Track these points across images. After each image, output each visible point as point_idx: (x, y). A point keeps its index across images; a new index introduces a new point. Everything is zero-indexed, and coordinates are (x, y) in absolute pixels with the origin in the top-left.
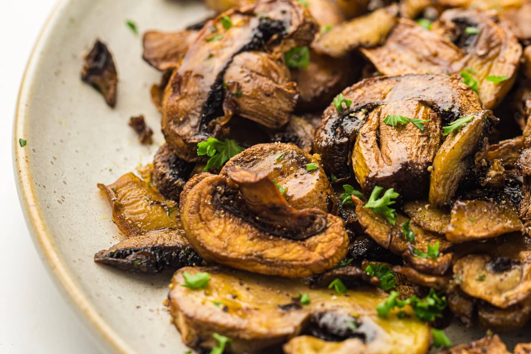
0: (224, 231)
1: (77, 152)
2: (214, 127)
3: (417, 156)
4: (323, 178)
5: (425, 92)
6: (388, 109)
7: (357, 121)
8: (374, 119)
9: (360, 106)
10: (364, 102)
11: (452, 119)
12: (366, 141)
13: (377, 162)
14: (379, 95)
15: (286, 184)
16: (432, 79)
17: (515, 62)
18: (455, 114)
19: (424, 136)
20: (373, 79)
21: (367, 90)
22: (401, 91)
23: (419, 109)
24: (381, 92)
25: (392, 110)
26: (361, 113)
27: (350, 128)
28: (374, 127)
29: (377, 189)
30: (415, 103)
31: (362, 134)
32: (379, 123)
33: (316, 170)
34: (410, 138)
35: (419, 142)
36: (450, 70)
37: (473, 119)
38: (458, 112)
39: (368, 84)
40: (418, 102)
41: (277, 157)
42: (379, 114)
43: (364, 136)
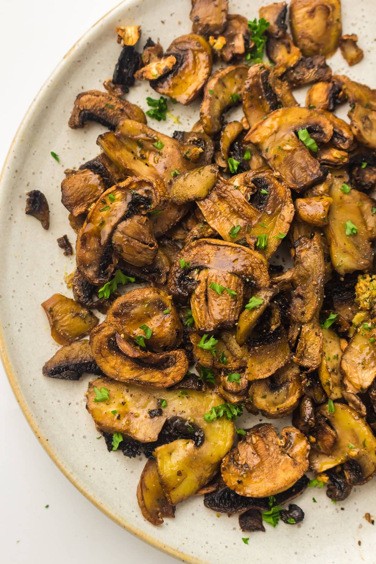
0: (116, 363)
1: (27, 276)
2: (107, 274)
3: (229, 316)
4: (173, 320)
5: (235, 263)
6: (212, 277)
7: (194, 282)
8: (204, 284)
9: (195, 265)
10: (198, 263)
11: (251, 286)
12: (199, 302)
13: (206, 317)
14: (207, 257)
15: (152, 325)
16: (239, 252)
17: (291, 222)
18: (253, 283)
19: (233, 301)
20: (203, 241)
21: (199, 250)
22: (220, 259)
23: (231, 280)
24: (208, 255)
25: (214, 277)
26: (196, 272)
27: (189, 287)
28: (204, 290)
29: (205, 336)
30: (229, 275)
31: (197, 295)
32: (207, 287)
33: (169, 313)
34: (225, 301)
35: (231, 305)
36: (250, 224)
37: (264, 303)
38: (254, 282)
39: (200, 245)
40: (231, 273)
41: (146, 306)
42: (206, 280)
43: (198, 297)
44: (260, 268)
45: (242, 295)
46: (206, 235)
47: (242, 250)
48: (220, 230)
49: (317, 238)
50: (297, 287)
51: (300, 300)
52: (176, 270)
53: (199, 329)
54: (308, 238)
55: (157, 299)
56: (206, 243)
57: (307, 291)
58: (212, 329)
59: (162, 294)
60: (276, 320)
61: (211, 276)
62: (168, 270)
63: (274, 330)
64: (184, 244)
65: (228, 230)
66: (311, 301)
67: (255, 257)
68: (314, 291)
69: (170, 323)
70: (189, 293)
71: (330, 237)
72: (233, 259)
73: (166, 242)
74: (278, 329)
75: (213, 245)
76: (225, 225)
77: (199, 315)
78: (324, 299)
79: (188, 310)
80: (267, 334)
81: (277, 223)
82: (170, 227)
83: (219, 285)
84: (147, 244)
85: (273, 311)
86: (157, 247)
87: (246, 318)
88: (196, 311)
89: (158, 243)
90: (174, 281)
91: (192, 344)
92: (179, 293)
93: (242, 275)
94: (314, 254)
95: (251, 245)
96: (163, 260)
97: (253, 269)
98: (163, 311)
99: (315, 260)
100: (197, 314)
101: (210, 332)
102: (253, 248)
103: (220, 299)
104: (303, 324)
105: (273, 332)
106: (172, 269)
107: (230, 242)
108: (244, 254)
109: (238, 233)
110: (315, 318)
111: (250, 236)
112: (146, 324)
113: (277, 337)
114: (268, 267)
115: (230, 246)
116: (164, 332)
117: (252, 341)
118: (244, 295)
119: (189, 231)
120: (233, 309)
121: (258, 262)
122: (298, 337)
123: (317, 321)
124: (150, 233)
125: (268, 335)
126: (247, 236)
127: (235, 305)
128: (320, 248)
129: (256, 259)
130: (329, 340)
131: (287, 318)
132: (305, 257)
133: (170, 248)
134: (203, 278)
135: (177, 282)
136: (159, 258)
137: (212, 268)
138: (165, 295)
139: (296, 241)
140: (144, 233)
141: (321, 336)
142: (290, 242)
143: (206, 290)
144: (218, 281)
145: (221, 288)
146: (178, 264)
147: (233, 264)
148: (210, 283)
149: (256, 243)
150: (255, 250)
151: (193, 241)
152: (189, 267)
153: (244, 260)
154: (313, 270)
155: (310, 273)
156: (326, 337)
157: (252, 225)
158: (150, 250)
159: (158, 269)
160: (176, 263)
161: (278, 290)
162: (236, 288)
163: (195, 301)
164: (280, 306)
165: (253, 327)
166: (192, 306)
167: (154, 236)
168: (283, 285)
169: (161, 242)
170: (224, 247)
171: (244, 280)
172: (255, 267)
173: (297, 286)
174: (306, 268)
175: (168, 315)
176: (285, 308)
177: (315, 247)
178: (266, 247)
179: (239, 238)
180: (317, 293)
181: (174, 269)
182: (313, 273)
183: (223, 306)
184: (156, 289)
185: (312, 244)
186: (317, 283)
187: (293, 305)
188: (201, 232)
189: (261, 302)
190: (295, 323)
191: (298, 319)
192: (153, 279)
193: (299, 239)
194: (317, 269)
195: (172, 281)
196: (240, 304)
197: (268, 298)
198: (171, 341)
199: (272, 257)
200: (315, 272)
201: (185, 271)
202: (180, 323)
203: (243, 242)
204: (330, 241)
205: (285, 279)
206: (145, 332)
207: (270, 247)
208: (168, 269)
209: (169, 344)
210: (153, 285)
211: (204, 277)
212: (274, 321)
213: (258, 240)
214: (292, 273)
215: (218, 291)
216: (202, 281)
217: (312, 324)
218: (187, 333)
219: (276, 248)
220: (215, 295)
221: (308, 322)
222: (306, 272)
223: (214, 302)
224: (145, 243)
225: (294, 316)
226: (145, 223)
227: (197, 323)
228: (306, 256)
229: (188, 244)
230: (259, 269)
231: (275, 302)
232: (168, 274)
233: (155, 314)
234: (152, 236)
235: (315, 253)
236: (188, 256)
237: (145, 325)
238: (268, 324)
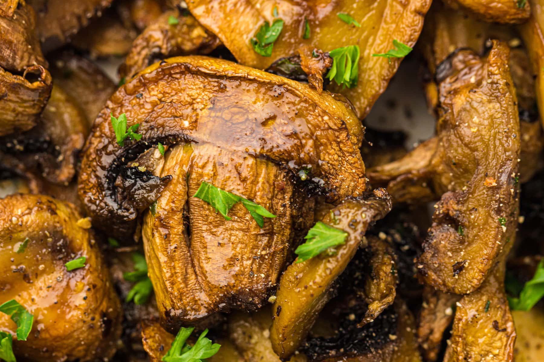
3: (251, 276)
4: (94, 286)
5: (266, 129)
6: (203, 167)
7: (151, 182)
8: (180, 188)
9: (155, 134)
10: (163, 126)
11: (312, 192)
12: (167, 236)
13: (185, 280)
14: (188, 111)
15: (33, 300)
16: (281, 96)
17: (425, 10)
18: (317, 185)
19: (263, 235)
20: (179, 66)
21: (168, 90)
22: (226, 115)
23: (257, 175)
24: (191, 104)
25: (210, 167)
26: (157, 154)
27: (140, 194)
28: (180, 204)
29: (184, 333)
30: (251, 161)
31: (160, 219)
32: (188, 194)
33: (83, 268)
34: (240, 234)
35: (256, 247)
36: (312, 17)
37: (347, 240)
38: (322, 182)
39: (170, 75)
40: (255, 157)
41: (17, 247)
42: (187, 177)
43: (163, 223)
44: (338, 143)
45: (288, 218)
46: (188, 46)
47: (288, 90)
48: (225, 33)
49: (499, 55)
50: (444, 192)
51: (452, 230)
52: (101, 146)
53: (167, 313)
54: (475, 54)
55: (47, 229)
56: (187, 70)
57: (471, 207)
58: (203, 313)
59: (63, 212)
60: (382, 286)
61: (200, 164)
62: (79, 145)
63: (376, 314)
64: (123, 71)
65: (249, 32)
66: (482, 234)
67: (325, 112)
68: (488, 206)
69: (83, 294)
70: (137, 210)
71: (537, 54)
72: (264, 116)
73: (74, 64)
74: (388, 311)
75: (206, 75)
76: (241, 19)
77: (168, 275)
78: (520, 226)
79: (137, 258)
80: (359, 326)
81: (387, 11)
82: (85, 23)
83: (223, 189)
84: (21, 73)
85: (376, 262)
86: (49, 82)
87: (298, 282)
88: (159, 262)
89: (53, 70)
90: (97, 177)
91: (146, 354)
92: (111, 212)
93: (287, 162)
94: (490, 102)
95: (314, 76)
96: (66, 117)
97: (317, 145)
98: (66, 262)
99: (492, 117)
100: (161, 271)
101: (197, 321)
102: (318, 85)
103: (226, 230)
104: (460, 297)
105: (377, 320)
106: (91, 143)
107: (255, 67)
108: (294, 104)
109: (277, 41)
110: (492, 279)
111: (311, 50)
112: (17, 298)
113: (387, 335)
114: (361, 138)
115: (254, 81)
116: (69, 321)
117: (316, 345)
118: (292, 216)
119: (139, 31)
120: (262, 257)
121: (331, 124)
122: (447, 334)
123: (499, 290)
124: (28, 41)
125: (362, 330)
126: (303, 50)
127: (269, 245)
128: (507, 84)
129: (326, 118)
130: (534, 342)
131: (416, 280)
132: (465, 110)
133: (84, 82)
134: (177, 169)
135: (104, 180)
136: (53, 109)
137: (204, 143)
138: (72, 216)
139: (442, 63)
140: (10, 43)
141: (509, 330)
142: (426, 63)
143: (187, 203)
144: (220, 178)
145: (227, 199)
146: (107, 130)
147: (261, 131)
148: (198, 185)
149: (328, 70)
150: (324, 89)
151: (151, 63)
152: (138, 137)
153: (292, 120)
154: (487, 146)
155: (478, 155)
156: (526, 332)
157: (316, 19)
158: (28, 88)
159: (51, 143)
160: (100, 125)
161: (390, 203)
162: (272, 199)
163: (156, 235)
164: (397, 246)
165: (319, 306)
166: (147, 247)
167: (38, 49)
168: (404, 188)
169: (60, 64)
170: (237, 83)
171: (292, 176)
172: (324, 141)
173: (444, 189)
174: (467, 140)
175: (79, 274)
176: (411, 253)
177: (492, 83)
178: (355, 82)
179: (280, 55)
180: (499, 211)
181: (96, 143)
182: (486, 155)
183: (234, 249)
184: (44, 199)
185: (485, 72)
186: (498, 182)
187: (431, 246)
188: (173, 37)
189: (340, 238)
190: (436, 294)
191: (445, 284)
192: (37, 170)
193: (451, 57)
194: (497, 143)
195: (89, 175)
196: (283, 242)
197: (360, 227)
198: (89, 346)
199: (373, 109)
200: (491, 153)
201: (127, 151)
202: (113, 295)
203: (291, 66)
204: (538, 63)
205: (409, 172)
206: (16, 321)
207: (369, 81)
208: (77, 141)
209: (82, 353)
210: (38, 186)
211: (181, 166)
212: (378, 290)
213: (332, 63)
214: (429, 154)
215: (220, 206)
216: (175, 177)
217: (485, 298)
218: (134, 324)
219: (384, 84)
220: (211, 218)
221: (473, 293)
222: (467, 151)
223: (208, 237)
224: (14, 71)
225: (434, 277)
226: (15, 12)
227: (160, 296)
228: (468, 107)
229: (136, 74)
230: (334, 145)
231: (382, 235)
232: (79, 155)
233: (44, 272)
234: (33, 49)
235: (494, 97)
236: (136, 108)
237: (15, 302)
238: (360, 299)
